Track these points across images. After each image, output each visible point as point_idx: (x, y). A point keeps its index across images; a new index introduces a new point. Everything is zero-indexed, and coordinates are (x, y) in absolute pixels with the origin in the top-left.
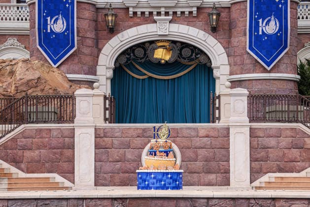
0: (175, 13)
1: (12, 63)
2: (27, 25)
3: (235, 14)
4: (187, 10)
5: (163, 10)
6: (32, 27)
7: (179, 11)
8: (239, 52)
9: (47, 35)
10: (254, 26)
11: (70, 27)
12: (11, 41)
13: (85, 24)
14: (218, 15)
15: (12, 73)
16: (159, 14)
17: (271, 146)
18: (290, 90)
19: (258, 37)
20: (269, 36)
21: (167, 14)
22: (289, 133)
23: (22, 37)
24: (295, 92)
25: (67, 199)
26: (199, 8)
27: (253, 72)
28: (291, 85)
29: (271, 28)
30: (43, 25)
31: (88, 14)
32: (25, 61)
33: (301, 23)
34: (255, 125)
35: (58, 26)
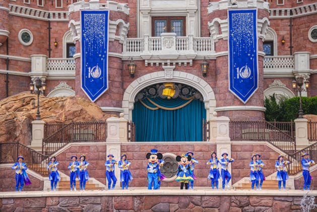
0: (177, 64)
1: (63, 99)
2: (73, 73)
3: (219, 65)
4: (186, 62)
5: (169, 62)
6: (78, 74)
7: (180, 62)
8: (223, 90)
9: (88, 80)
10: (233, 73)
11: (103, 74)
12: (62, 84)
13: (114, 72)
14: (208, 65)
15: (63, 106)
16: (166, 64)
17: (246, 157)
18: (260, 118)
19: (236, 80)
20: (244, 79)
21: (171, 64)
22: (258, 148)
23: (70, 82)
24: (263, 119)
25: (101, 196)
26: (194, 60)
27: (233, 105)
28: (260, 114)
29: (245, 74)
31: (116, 64)
32: (72, 98)
33: (266, 70)
34: (235, 143)
35: (96, 73)
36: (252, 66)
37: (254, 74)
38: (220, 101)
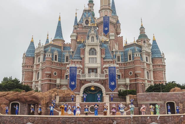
0: (95, 81)
1: (64, 90)
2: (67, 83)
3: (106, 81)
4: (97, 80)
5: (93, 80)
6: (68, 83)
7: (96, 80)
8: (107, 88)
9: (71, 85)
10: (110, 83)
11: (75, 84)
12: (64, 86)
13: (78, 83)
14: (103, 81)
15: (64, 92)
16: (92, 81)
18: (117, 96)
19: (111, 85)
20: (113, 85)
21: (93, 81)
22: (117, 104)
23: (66, 85)
24: (118, 96)
25: (74, 117)
26: (99, 80)
27: (110, 92)
28: (117, 95)
29: (113, 84)
30: (70, 83)
31: (79, 81)
32: (67, 90)
33: (118, 83)
34: (110, 102)
35: (73, 83)
36: (115, 82)
37: (115, 84)
38: (106, 91)
